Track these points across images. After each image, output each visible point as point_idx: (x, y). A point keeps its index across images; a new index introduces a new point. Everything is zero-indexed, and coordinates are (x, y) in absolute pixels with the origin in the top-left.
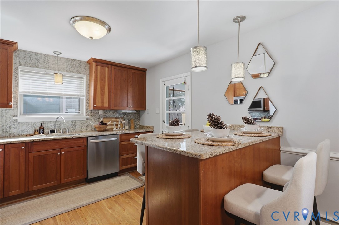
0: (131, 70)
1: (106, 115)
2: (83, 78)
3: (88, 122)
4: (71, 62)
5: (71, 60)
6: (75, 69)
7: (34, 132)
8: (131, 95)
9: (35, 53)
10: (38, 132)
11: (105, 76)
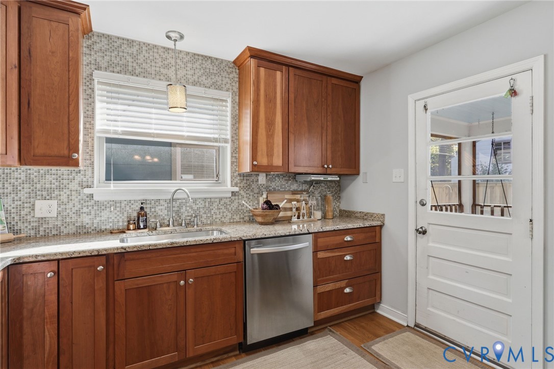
0: (329, 78)
1: (273, 185)
2: (226, 101)
3: (237, 201)
4: (200, 61)
5: (200, 58)
6: (209, 80)
7: (126, 224)
8: (329, 137)
9: (128, 40)
10: (135, 223)
11: (276, 93)
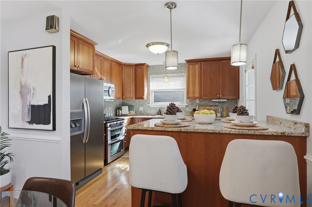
0: (220, 61)
1: (202, 103)
8: (221, 85)
10: (158, 113)
11: (196, 72)
